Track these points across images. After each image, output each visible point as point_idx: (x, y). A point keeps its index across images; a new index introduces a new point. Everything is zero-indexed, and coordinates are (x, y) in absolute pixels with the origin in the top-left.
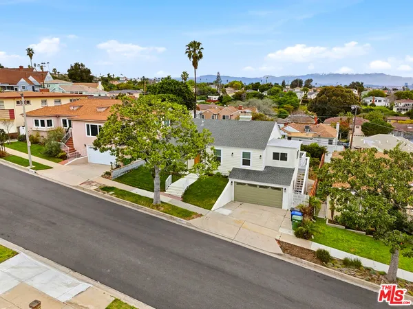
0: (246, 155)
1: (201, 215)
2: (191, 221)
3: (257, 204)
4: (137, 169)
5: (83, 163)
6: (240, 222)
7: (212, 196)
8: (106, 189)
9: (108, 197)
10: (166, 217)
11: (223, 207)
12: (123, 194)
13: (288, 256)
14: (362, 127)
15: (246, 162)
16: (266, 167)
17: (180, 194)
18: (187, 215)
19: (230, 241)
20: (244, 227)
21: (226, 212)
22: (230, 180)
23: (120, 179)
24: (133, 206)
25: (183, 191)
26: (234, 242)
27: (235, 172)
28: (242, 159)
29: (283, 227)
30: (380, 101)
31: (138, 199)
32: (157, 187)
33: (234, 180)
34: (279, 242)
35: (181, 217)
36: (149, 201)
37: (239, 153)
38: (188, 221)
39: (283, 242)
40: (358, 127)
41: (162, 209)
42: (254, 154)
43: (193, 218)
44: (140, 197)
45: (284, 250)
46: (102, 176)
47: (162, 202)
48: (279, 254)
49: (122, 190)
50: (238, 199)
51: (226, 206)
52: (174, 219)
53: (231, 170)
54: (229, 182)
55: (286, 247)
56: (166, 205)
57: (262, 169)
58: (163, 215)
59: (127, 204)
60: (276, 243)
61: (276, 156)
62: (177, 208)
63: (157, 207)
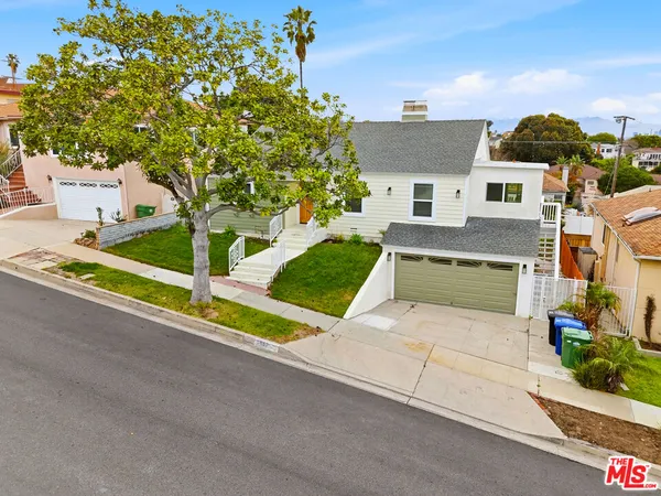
0: (422, 190)
1: (318, 330)
2: (290, 346)
3: (451, 305)
4: (165, 231)
5: (44, 218)
6: (421, 346)
7: (345, 286)
8: (76, 268)
9: (74, 286)
10: (222, 336)
11: (372, 312)
12: (117, 280)
13: (584, 444)
14: (599, 181)
15: (423, 209)
16: (470, 220)
17: (265, 280)
18: (281, 329)
19: (404, 400)
20: (435, 361)
21: (383, 323)
22: (386, 249)
23: (119, 249)
24: (139, 307)
25: (273, 272)
26: (412, 403)
27: (396, 232)
28: (412, 200)
29: (536, 360)
30: (609, 151)
31: (154, 291)
32: (201, 258)
33: (394, 249)
34: (543, 402)
35: (264, 335)
36: (180, 297)
37: (404, 186)
38: (284, 346)
39: (550, 401)
40: (592, 183)
41: (215, 314)
42: (442, 187)
43: (297, 337)
44: (161, 286)
45: (567, 427)
46: (77, 242)
47: (215, 298)
48: (553, 441)
49: (115, 271)
50: (404, 295)
51: (378, 310)
52: (245, 342)
53: (385, 229)
54: (384, 256)
55: (568, 419)
56: (223, 306)
57: (461, 224)
58: (214, 331)
59: (122, 302)
60: (534, 404)
61: (494, 192)
62: (256, 313)
63: (202, 310)
